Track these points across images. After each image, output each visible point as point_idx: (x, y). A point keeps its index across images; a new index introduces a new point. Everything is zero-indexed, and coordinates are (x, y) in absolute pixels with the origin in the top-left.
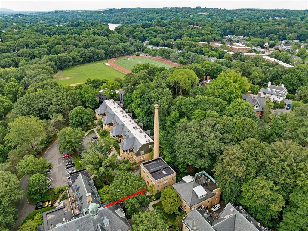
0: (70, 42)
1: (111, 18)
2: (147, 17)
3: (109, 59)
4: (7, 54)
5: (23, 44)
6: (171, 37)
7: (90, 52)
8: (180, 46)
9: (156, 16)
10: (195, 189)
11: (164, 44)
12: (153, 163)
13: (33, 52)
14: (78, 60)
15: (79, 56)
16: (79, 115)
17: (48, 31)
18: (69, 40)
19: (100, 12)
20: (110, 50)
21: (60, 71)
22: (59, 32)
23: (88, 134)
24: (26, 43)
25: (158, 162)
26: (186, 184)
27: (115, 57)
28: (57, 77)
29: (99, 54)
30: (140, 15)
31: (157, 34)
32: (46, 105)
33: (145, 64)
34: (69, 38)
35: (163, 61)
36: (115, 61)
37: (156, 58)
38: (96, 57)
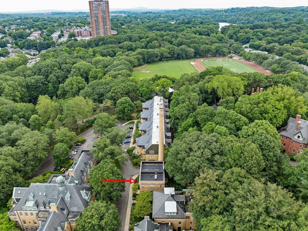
0: (166, 39)
1: (229, 18)
2: (268, 17)
3: (198, 58)
4: (110, 45)
5: (128, 37)
6: (280, 41)
7: (180, 50)
8: (283, 52)
9: (280, 16)
10: (167, 203)
11: (266, 49)
12: (154, 164)
13: (132, 46)
14: (166, 56)
15: (167, 53)
16: (123, 104)
17: (157, 27)
18: (166, 37)
19: (221, 11)
20: (201, 49)
21: (146, 65)
22: (166, 29)
23: (128, 124)
24: (130, 37)
25: (159, 166)
26: (163, 194)
27: (205, 57)
28: (140, 70)
29: (188, 52)
30: (261, 15)
31: (264, 37)
32: (106, 91)
33: (217, 67)
34: (167, 35)
35: (255, 66)
36: (202, 60)
37: (249, 62)
38: (184, 55)
